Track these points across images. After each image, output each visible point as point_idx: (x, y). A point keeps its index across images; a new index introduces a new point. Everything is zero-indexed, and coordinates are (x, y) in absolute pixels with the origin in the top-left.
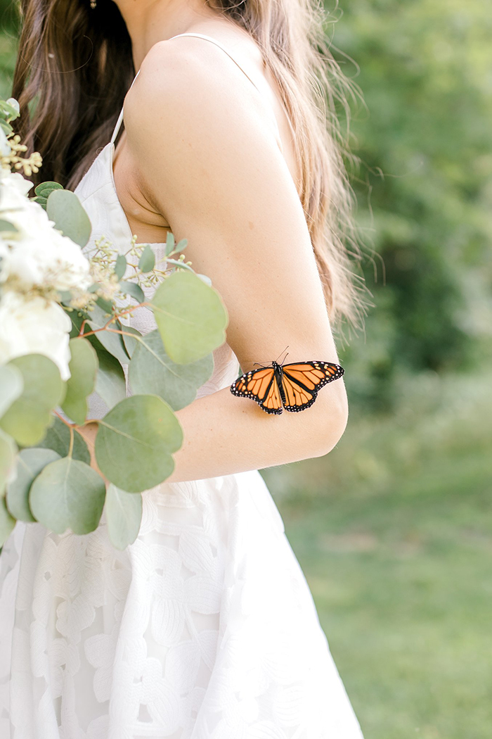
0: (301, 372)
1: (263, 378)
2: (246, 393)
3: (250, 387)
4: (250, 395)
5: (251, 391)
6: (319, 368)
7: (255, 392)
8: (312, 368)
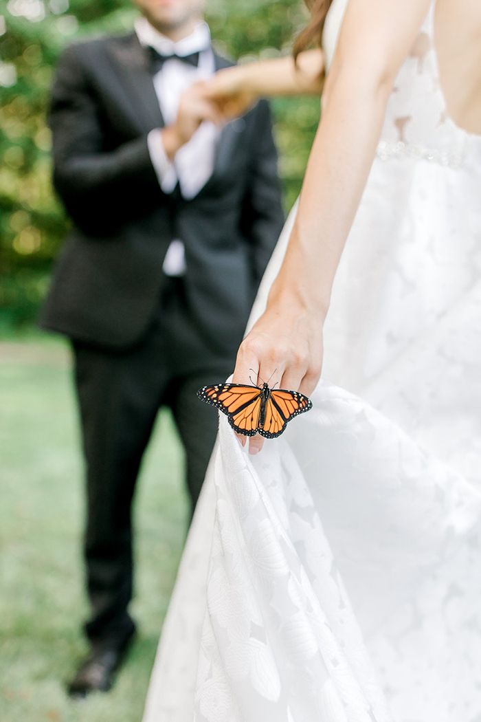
0: (284, 399)
1: (242, 394)
2: (215, 401)
3: (222, 397)
4: (219, 404)
5: (222, 402)
6: (296, 399)
7: (226, 404)
8: (291, 398)
